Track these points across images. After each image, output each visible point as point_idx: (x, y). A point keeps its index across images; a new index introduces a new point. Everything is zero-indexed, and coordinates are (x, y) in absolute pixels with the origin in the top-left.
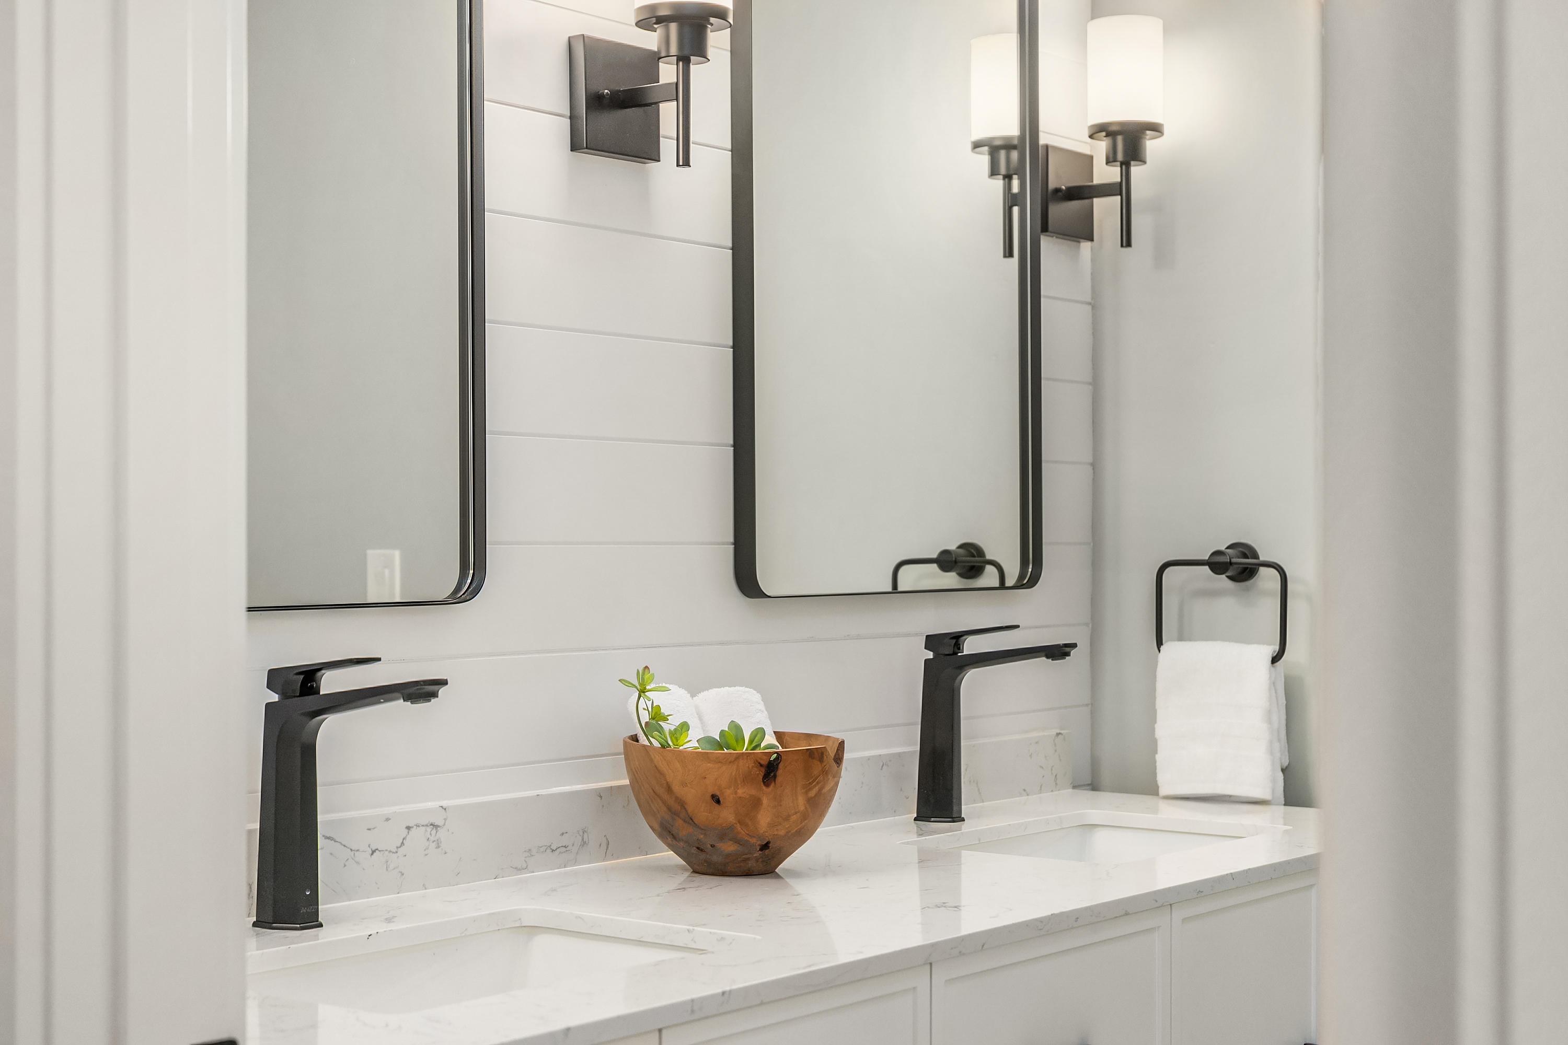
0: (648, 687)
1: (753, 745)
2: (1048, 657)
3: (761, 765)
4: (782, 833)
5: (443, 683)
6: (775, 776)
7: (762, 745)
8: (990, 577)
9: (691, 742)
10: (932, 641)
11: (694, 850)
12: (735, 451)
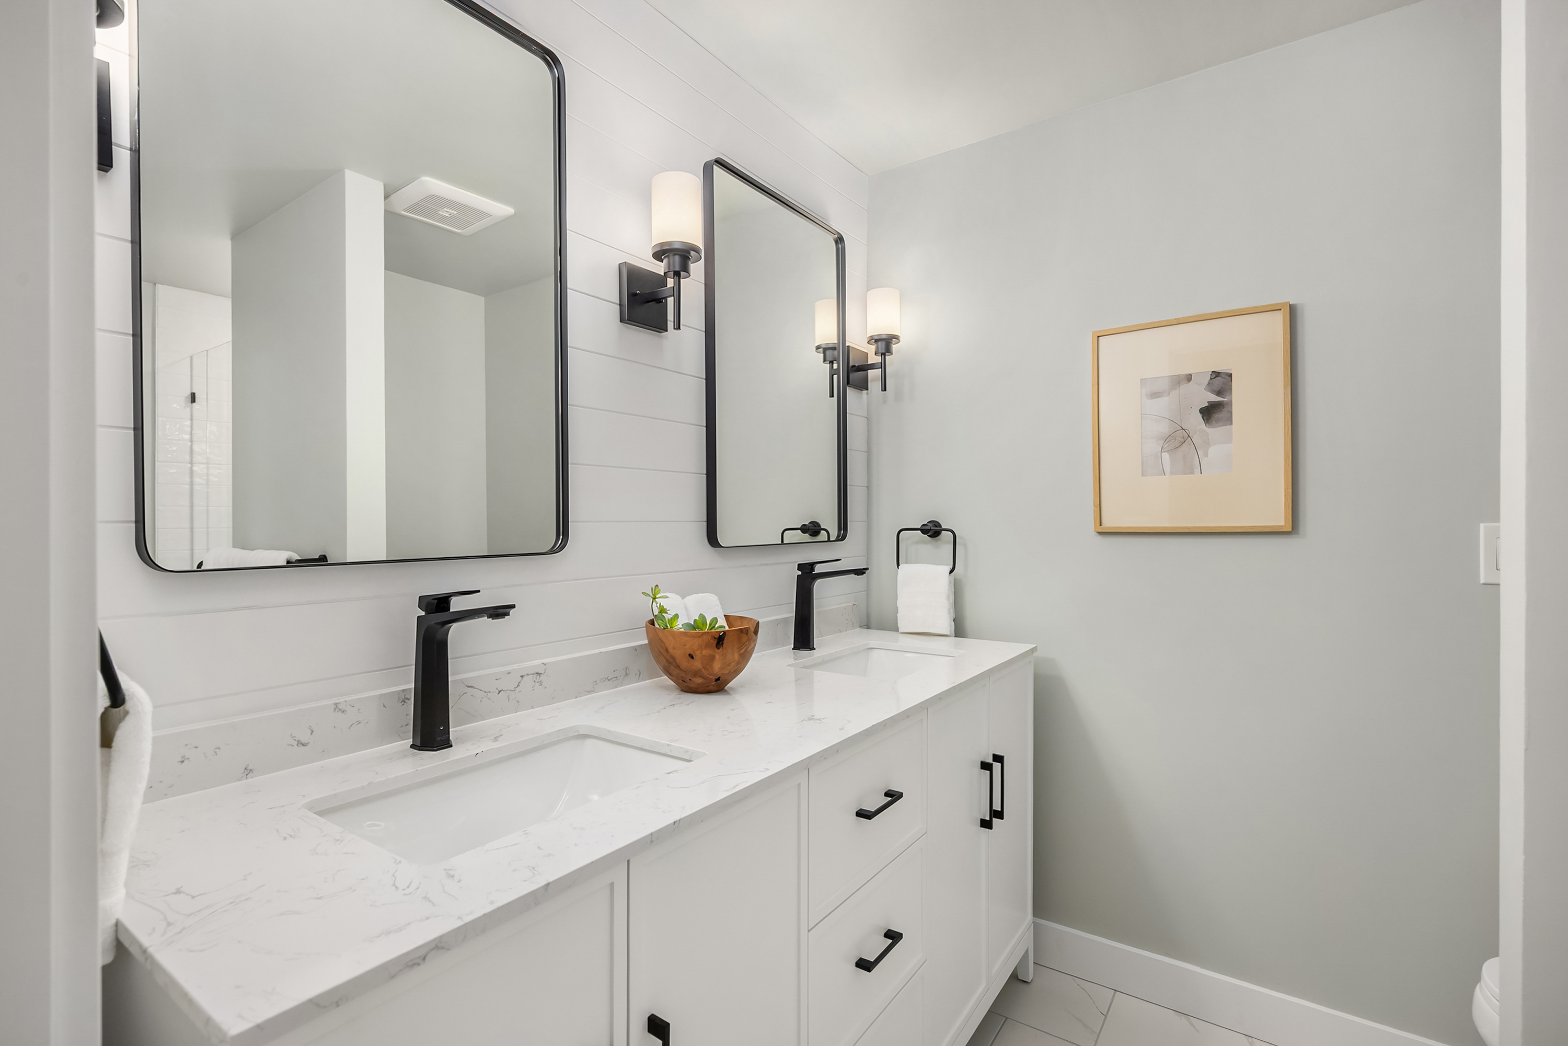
0: (657, 596)
1: (711, 627)
2: (855, 574)
3: (715, 638)
4: (727, 672)
5: (513, 606)
6: (722, 644)
7: (716, 627)
8: (823, 536)
9: (679, 625)
10: (800, 567)
11: (681, 681)
12: (707, 477)
